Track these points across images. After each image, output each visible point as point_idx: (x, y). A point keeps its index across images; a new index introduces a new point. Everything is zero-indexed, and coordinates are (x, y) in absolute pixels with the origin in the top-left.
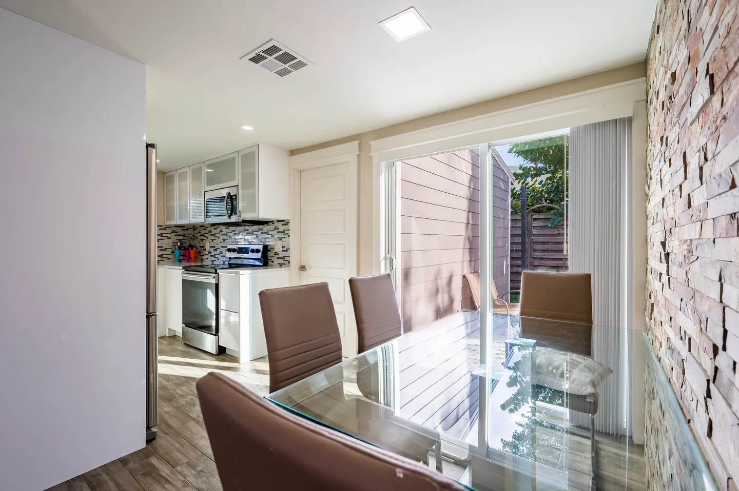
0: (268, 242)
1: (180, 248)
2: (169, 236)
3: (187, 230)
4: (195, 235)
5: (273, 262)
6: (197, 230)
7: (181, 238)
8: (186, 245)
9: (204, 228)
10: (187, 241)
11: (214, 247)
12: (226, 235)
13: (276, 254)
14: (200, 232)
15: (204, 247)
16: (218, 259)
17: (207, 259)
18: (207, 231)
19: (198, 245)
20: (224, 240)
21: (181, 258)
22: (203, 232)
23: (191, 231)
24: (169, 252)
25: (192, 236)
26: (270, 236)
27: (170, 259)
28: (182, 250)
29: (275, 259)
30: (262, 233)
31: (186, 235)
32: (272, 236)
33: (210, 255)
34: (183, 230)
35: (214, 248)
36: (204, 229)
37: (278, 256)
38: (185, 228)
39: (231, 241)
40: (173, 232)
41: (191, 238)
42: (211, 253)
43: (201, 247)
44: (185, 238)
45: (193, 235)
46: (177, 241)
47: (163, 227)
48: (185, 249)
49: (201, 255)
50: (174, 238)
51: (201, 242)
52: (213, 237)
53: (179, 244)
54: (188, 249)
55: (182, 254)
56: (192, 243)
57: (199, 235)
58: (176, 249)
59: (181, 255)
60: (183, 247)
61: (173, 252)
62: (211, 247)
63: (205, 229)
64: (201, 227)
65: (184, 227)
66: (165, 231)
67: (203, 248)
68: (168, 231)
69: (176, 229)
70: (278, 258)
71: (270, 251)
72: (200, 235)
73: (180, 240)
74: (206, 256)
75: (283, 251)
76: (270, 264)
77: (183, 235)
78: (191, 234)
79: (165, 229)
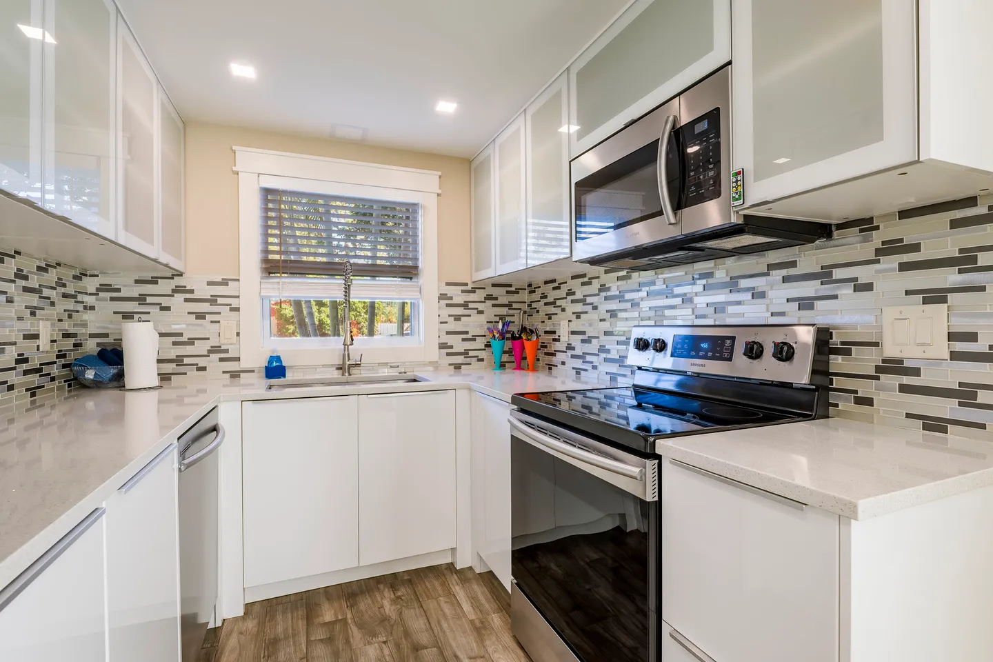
1: (502, 336)
2: (481, 307)
3: (517, 292)
4: (534, 305)
5: (864, 402)
6: (539, 292)
7: (504, 311)
8: (514, 328)
9: (556, 285)
10: (515, 319)
11: (583, 333)
12: (583, 301)
13: (894, 368)
14: (546, 297)
15: (554, 332)
16: (595, 367)
17: (563, 363)
18: (562, 292)
19: (541, 328)
20: (613, 314)
21: (506, 358)
22: (552, 296)
23: (524, 296)
24: (480, 343)
25: (525, 307)
27: (482, 360)
28: (508, 339)
29: (881, 388)
30: (786, 280)
31: (515, 306)
33: (570, 353)
34: (508, 292)
35: (581, 337)
36: (554, 289)
37: (907, 380)
38: (513, 289)
39: (636, 314)
40: (489, 297)
41: (525, 312)
42: (573, 349)
43: (546, 332)
44: (511, 312)
45: (529, 306)
46: (497, 319)
47: (469, 288)
48: (513, 338)
49: (547, 354)
50: (491, 312)
51: (548, 322)
52: (579, 307)
53: (500, 326)
54: (520, 337)
55: (506, 349)
56: (527, 324)
57: (542, 303)
58: (494, 336)
59: (505, 352)
60: (508, 332)
61: (488, 345)
62: (573, 333)
63: (559, 288)
64: (546, 282)
65: (511, 286)
66: (472, 297)
67: (553, 336)
68: (480, 295)
69: (496, 292)
70: (907, 389)
71: (842, 352)
72: (546, 304)
73: (502, 317)
74: (560, 357)
75: (958, 356)
76: (840, 407)
77: (509, 305)
78: (525, 302)
79: (473, 291)
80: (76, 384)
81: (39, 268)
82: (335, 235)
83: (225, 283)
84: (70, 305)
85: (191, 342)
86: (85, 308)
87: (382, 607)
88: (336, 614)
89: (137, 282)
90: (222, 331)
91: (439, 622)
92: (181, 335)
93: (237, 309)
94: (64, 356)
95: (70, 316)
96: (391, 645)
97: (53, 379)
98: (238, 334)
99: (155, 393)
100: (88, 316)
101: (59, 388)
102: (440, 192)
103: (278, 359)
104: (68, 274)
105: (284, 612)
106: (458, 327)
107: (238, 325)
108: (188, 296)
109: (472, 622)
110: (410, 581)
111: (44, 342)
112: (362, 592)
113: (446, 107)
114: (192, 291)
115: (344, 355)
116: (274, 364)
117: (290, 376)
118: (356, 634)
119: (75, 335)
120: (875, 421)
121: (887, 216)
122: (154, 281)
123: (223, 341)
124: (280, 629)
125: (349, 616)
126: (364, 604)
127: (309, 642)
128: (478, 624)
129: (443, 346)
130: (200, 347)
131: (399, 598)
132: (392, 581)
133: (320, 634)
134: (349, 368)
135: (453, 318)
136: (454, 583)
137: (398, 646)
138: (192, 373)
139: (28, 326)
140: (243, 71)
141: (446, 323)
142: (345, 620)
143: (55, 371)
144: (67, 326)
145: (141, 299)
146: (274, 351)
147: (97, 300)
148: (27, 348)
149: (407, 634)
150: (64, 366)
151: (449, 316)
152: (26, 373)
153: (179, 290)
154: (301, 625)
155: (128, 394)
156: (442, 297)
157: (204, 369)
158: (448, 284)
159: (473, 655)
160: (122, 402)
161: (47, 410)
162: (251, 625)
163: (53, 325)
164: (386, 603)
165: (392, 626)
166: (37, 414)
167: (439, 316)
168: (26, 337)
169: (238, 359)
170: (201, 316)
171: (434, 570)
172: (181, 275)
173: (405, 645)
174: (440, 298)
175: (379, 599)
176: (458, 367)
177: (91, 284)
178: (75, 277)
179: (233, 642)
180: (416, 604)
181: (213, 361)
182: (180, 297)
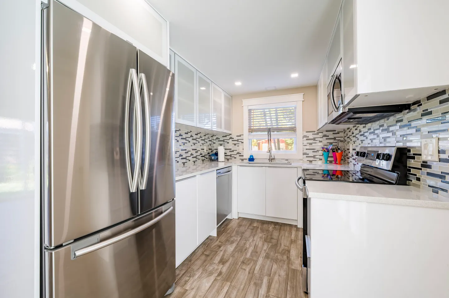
0: (411, 141)
2: (321, 139)
3: (338, 133)
4: (345, 138)
5: (418, 179)
7: (332, 141)
10: (337, 144)
12: (355, 136)
13: (425, 165)
14: (347, 135)
15: (349, 150)
16: (358, 164)
17: (351, 162)
18: (351, 133)
20: (362, 141)
21: (332, 159)
23: (342, 134)
24: (320, 153)
25: (342, 139)
26: (413, 131)
27: (321, 159)
29: (422, 174)
30: (400, 127)
31: (337, 138)
32: (418, 130)
33: (352, 158)
34: (333, 133)
35: (355, 151)
37: (428, 170)
38: (336, 132)
39: (367, 142)
40: (325, 136)
41: (342, 141)
43: (346, 149)
44: (335, 141)
46: (329, 144)
47: (316, 132)
49: (346, 158)
50: (325, 142)
51: (348, 145)
52: (355, 139)
61: (323, 154)
63: (350, 131)
64: (348, 129)
65: (335, 131)
68: (320, 135)
69: (328, 133)
70: (429, 174)
71: (414, 158)
72: (348, 138)
73: (331, 143)
75: (440, 160)
76: (413, 182)
77: (334, 139)
78: (343, 137)
79: (318, 134)
80: (211, 160)
81: (204, 135)
82: (267, 120)
83: (240, 136)
84: (210, 143)
85: (233, 151)
86: (214, 143)
87: (269, 228)
88: (257, 225)
89: (223, 137)
90: (239, 149)
91: (282, 236)
92: (231, 149)
93: (243, 143)
94: (209, 154)
95: (210, 145)
96: (266, 236)
97: (207, 158)
98: (243, 149)
99: (224, 163)
100: (214, 145)
101: (208, 160)
102: (303, 100)
103: (252, 156)
104: (210, 136)
105: (246, 221)
106: (311, 147)
107: (243, 147)
108: (233, 140)
109: (291, 240)
110: (281, 225)
111: (205, 150)
112: (266, 223)
113: (295, 75)
114: (233, 138)
115: (270, 156)
116: (251, 157)
117: (255, 161)
118: (259, 230)
119: (211, 149)
120: (421, 188)
121: (424, 100)
122: (226, 136)
123: (240, 151)
124: (244, 223)
125: (260, 227)
126: (265, 226)
127: (248, 228)
128: (293, 241)
129: (304, 154)
130: (235, 153)
131: (275, 228)
132: (276, 224)
133: (251, 227)
134: (271, 160)
135: (309, 144)
136: (294, 230)
137: (267, 236)
138: (233, 159)
139: (202, 147)
140: (238, 84)
141: (306, 146)
142: (258, 227)
143: (207, 156)
144: (210, 147)
145: (223, 141)
146: (251, 154)
147: (216, 141)
148: (202, 152)
149: (271, 235)
150: (209, 156)
151: (307, 143)
152: (202, 157)
153: (231, 138)
154: (248, 225)
155: (219, 163)
156: (304, 136)
157: (236, 158)
158: (307, 132)
159: (286, 245)
160: (218, 164)
161: (205, 164)
162: (237, 221)
163: (207, 147)
164: (271, 228)
165: (269, 232)
166: (204, 165)
167: (303, 143)
168: (202, 149)
169: (243, 156)
170: (235, 145)
171: (290, 225)
172: (231, 134)
173: (269, 237)
174: (303, 137)
175: (270, 226)
176: (311, 161)
177: (215, 138)
178: (211, 136)
179: (233, 222)
180: (279, 230)
181: (237, 156)
182: (231, 140)
